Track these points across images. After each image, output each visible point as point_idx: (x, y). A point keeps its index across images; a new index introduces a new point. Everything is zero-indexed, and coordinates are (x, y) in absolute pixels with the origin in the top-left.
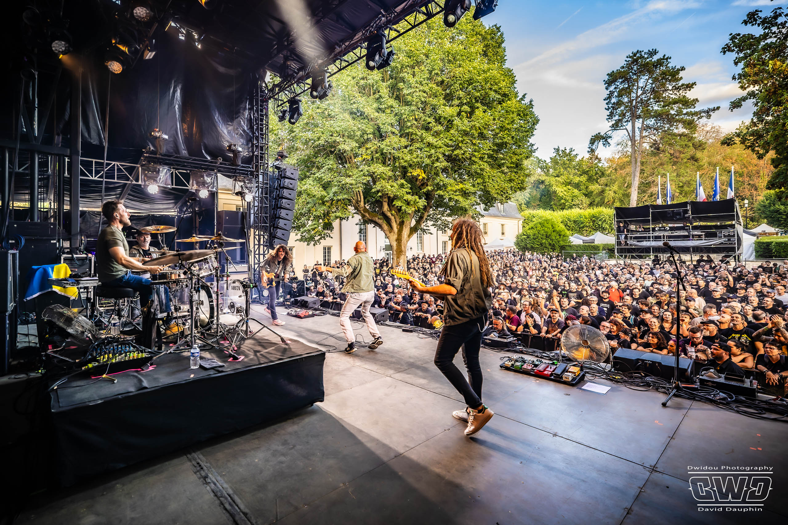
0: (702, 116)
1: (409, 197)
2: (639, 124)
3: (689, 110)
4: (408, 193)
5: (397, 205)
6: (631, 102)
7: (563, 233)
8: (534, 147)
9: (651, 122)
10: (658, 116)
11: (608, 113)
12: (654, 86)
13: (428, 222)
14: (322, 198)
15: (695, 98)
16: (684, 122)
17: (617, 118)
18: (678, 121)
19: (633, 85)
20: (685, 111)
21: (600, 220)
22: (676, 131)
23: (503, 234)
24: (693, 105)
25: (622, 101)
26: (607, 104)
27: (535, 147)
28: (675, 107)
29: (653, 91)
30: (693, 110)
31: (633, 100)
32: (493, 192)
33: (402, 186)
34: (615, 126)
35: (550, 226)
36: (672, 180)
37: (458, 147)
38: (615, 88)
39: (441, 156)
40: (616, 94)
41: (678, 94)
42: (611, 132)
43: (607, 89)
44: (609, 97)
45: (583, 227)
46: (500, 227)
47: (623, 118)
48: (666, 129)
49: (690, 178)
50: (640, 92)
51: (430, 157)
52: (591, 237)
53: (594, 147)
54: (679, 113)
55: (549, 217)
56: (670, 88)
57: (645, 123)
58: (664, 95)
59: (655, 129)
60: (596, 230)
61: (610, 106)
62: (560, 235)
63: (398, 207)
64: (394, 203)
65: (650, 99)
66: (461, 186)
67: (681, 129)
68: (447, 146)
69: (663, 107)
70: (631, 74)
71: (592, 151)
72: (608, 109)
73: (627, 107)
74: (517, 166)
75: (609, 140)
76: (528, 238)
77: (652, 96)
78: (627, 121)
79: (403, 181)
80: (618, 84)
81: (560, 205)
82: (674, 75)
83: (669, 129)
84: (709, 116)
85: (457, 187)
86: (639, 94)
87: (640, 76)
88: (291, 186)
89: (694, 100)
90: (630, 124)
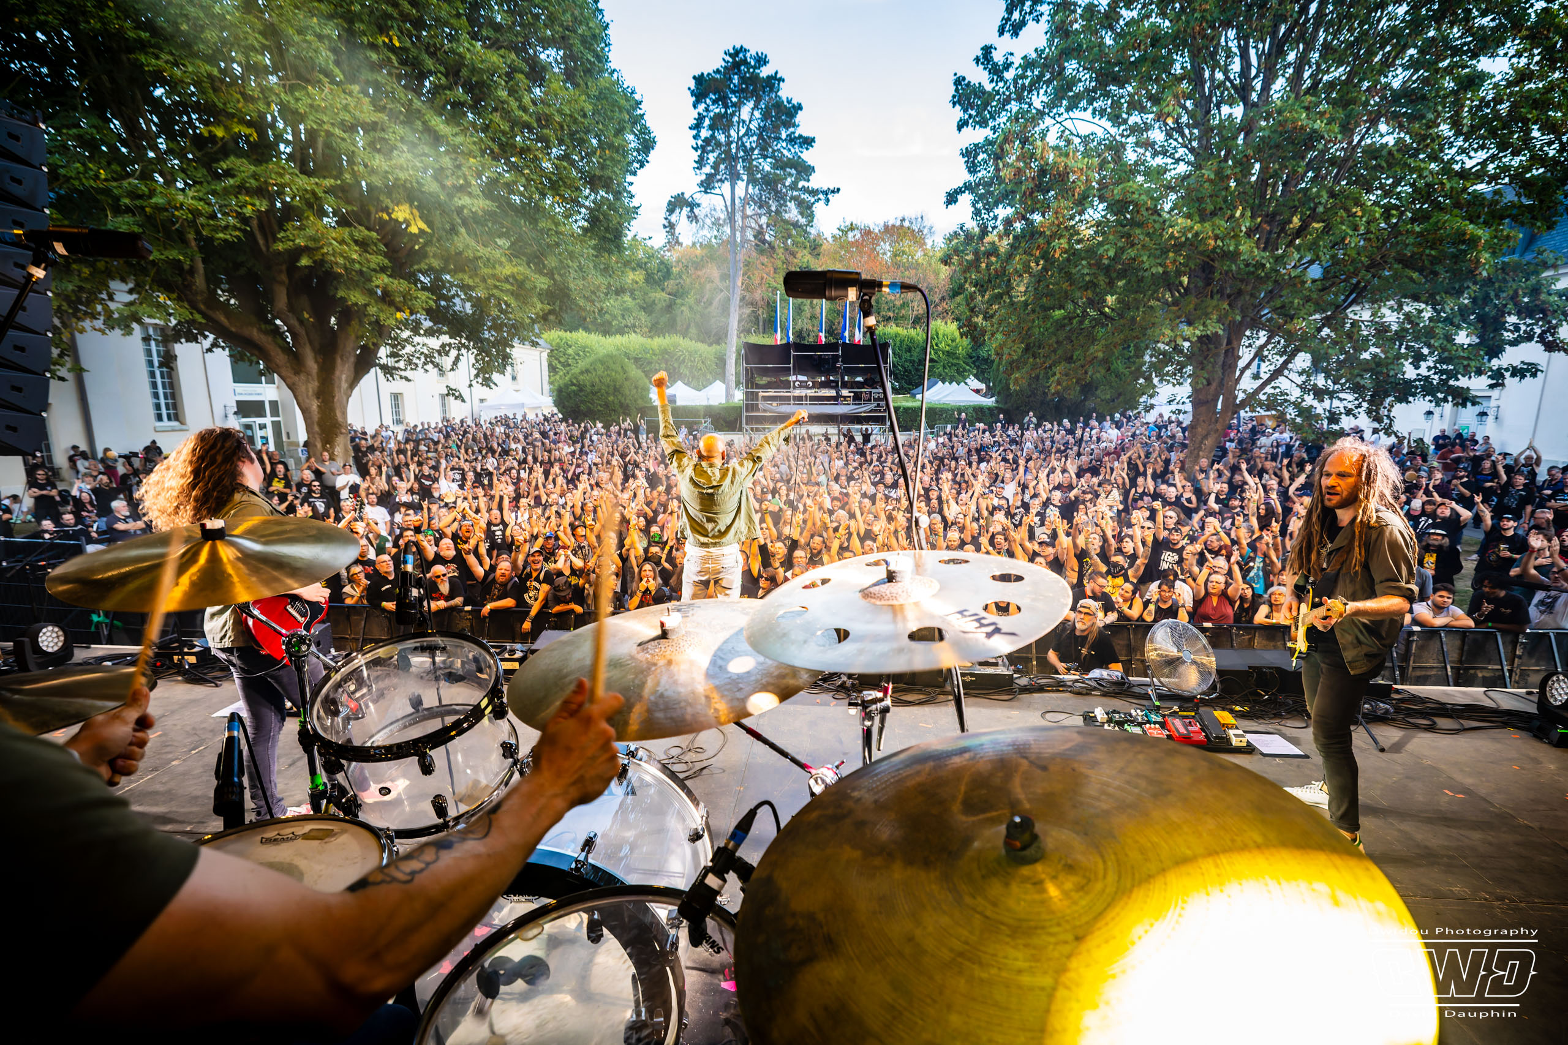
0: (820, 200)
2: (740, 189)
3: (805, 184)
6: (729, 144)
11: (695, 155)
12: (762, 124)
15: (813, 164)
16: (799, 203)
17: (707, 169)
19: (733, 114)
22: (788, 216)
24: (811, 176)
25: (716, 139)
26: (695, 137)
30: (809, 185)
31: (732, 142)
34: (707, 185)
38: (707, 110)
40: (707, 122)
41: (793, 150)
42: (699, 195)
43: (694, 108)
44: (697, 126)
47: (717, 173)
50: (742, 130)
53: (673, 218)
57: (749, 191)
58: (775, 147)
61: (700, 142)
67: (794, 214)
70: (729, 89)
71: (670, 227)
72: (696, 149)
75: (697, 211)
78: (723, 180)
80: (710, 102)
82: (788, 113)
86: (740, 134)
87: (742, 98)
89: (811, 167)
90: (727, 187)
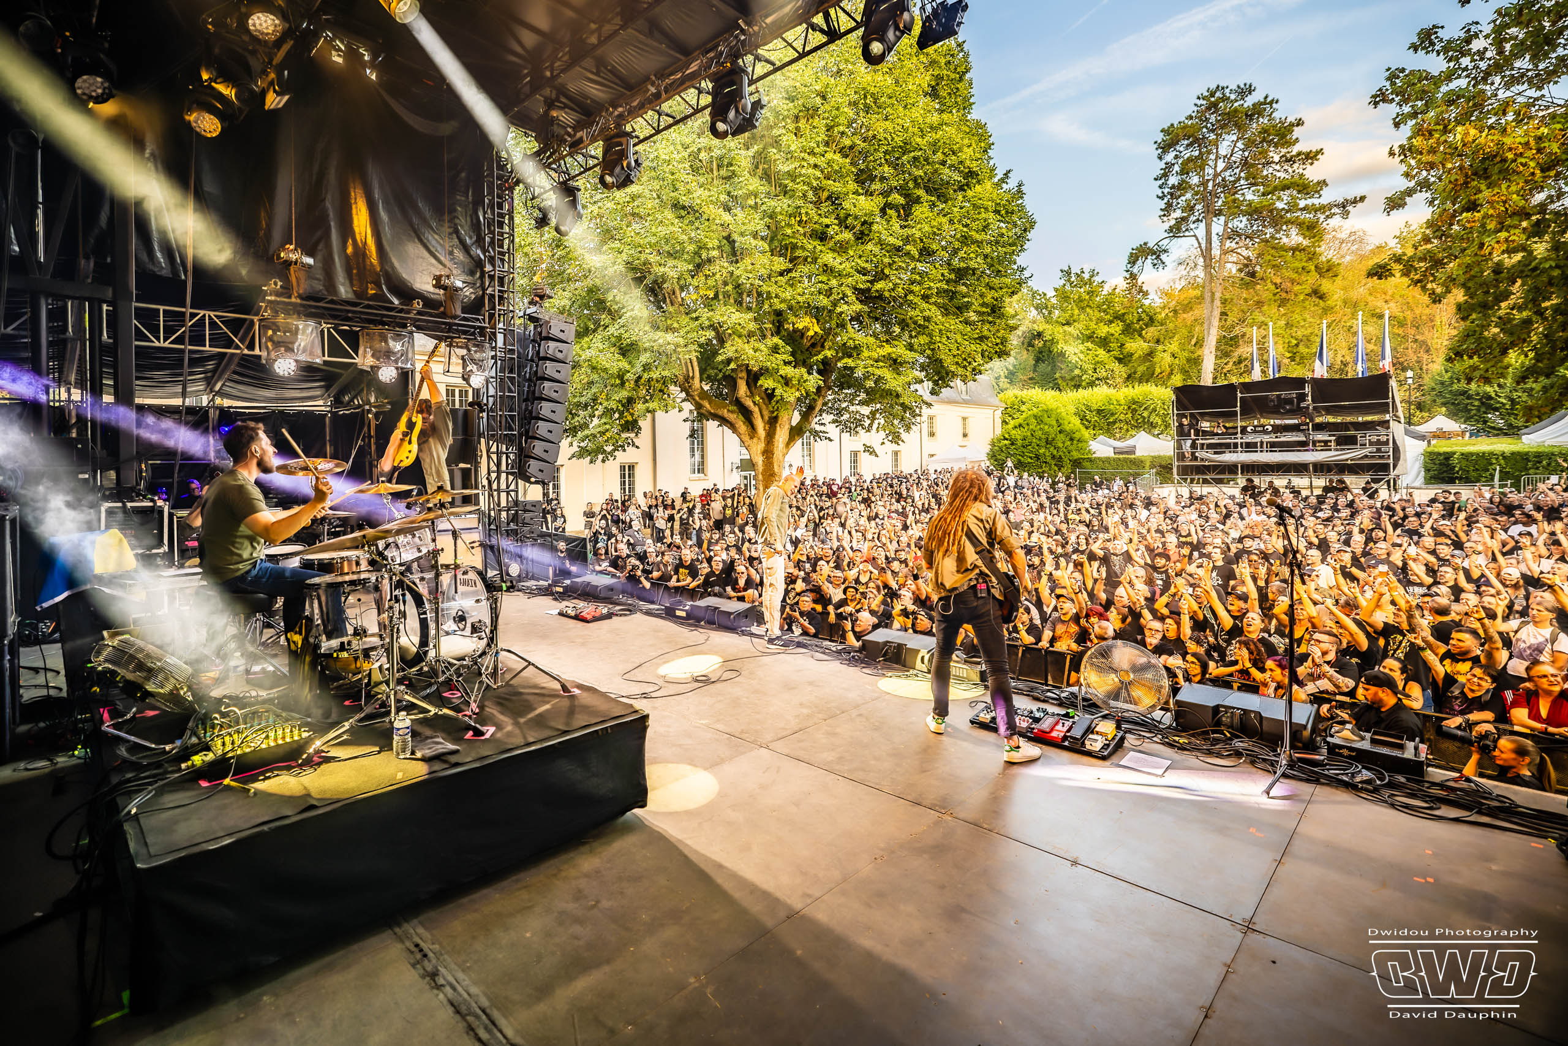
0: (1334, 214)
1: (788, 371)
2: (1218, 226)
3: (1309, 202)
4: (786, 363)
5: (766, 386)
6: (1204, 184)
7: (1077, 436)
8: (1025, 272)
9: (1241, 223)
10: (1254, 212)
11: (1162, 204)
12: (1246, 154)
13: (824, 415)
14: (621, 376)
15: (1321, 178)
16: (1300, 225)
17: (1178, 214)
18: (1289, 222)
19: (1209, 152)
20: (1302, 204)
21: (1145, 409)
22: (1285, 240)
23: (965, 435)
24: (1318, 192)
25: (1187, 183)
26: (1160, 187)
27: (1027, 274)
28: (1285, 195)
29: (1245, 164)
30: (1316, 201)
31: (1208, 181)
32: (948, 362)
33: (775, 350)
34: (1176, 231)
35: (1054, 423)
36: (1278, 335)
37: (880, 276)
38: (1176, 157)
39: (849, 292)
40: (1177, 168)
41: (1290, 170)
42: (1167, 241)
43: (1160, 158)
44: (1165, 175)
45: (1114, 422)
46: (960, 422)
47: (1189, 216)
48: (1268, 236)
49: (1310, 330)
50: (1221, 165)
51: (829, 293)
52: (1130, 442)
53: (1135, 270)
54: (1292, 207)
55: (1052, 404)
56: (1277, 158)
57: (1230, 225)
58: (1265, 173)
59: (1247, 237)
60: (1137, 427)
61: (1166, 191)
62: (1072, 439)
63: (767, 389)
64: (760, 382)
65: (1239, 179)
66: (888, 349)
67: (1293, 237)
68: (863, 272)
69: (1264, 194)
70: (1205, 130)
71: (1133, 277)
72: (1162, 198)
73: (1197, 193)
74: (993, 311)
75: (1163, 257)
76: (1012, 444)
77: (1242, 175)
78: (1198, 220)
79: (776, 340)
80: (1182, 149)
81: (1072, 379)
82: (1283, 134)
83: (1272, 237)
84: (1345, 214)
85: (882, 352)
86: (1219, 170)
87: (1221, 135)
88: (560, 356)
89: (1319, 183)
90: (1202, 226)
